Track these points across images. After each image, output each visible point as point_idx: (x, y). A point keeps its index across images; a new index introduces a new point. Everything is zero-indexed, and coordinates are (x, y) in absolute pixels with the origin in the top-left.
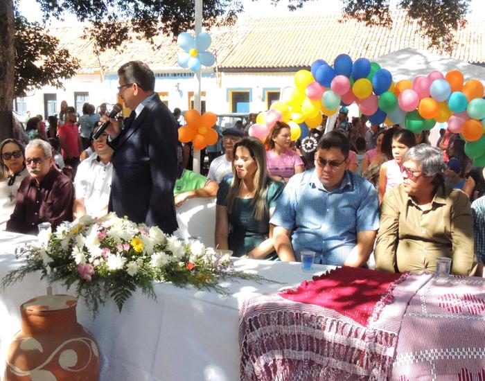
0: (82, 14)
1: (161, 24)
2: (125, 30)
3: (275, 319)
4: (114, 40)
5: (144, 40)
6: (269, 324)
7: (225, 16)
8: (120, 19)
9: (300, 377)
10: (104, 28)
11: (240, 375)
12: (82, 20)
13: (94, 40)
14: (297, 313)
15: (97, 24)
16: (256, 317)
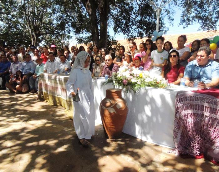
0: (124, 33)
1: (145, 35)
2: (136, 36)
3: (189, 99)
4: (133, 39)
5: (140, 39)
6: (186, 101)
7: (164, 32)
8: (134, 34)
9: (197, 120)
10: (130, 36)
11: (175, 117)
12: (124, 34)
13: (127, 40)
14: (198, 97)
15: (128, 35)
16: (182, 98)
